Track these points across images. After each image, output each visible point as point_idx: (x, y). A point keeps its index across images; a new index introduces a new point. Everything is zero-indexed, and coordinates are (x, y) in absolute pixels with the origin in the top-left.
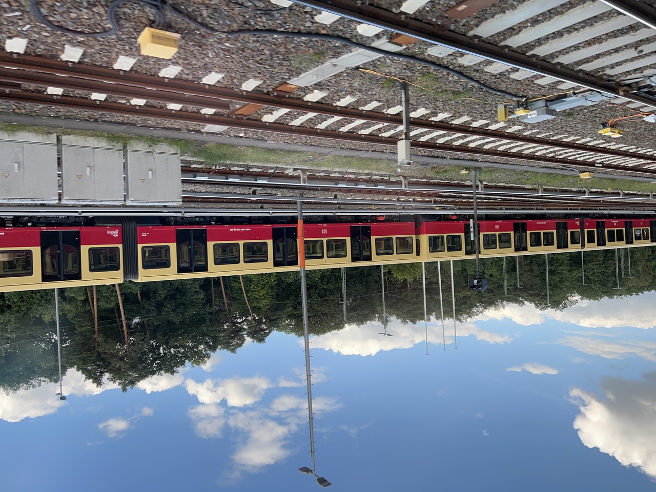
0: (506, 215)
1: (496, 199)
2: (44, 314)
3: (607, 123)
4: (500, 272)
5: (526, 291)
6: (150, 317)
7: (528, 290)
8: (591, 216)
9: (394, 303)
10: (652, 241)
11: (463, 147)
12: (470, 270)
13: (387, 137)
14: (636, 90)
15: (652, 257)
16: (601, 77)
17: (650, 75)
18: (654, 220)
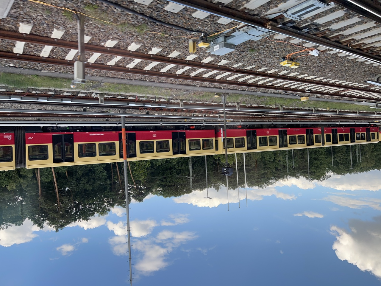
0: (274, 125)
1: (261, 115)
2: (8, 186)
3: (285, 57)
4: (284, 159)
5: (300, 170)
6: (73, 187)
7: (301, 169)
8: (329, 126)
9: (222, 178)
10: (367, 141)
11: (199, 78)
12: (267, 158)
13: (132, 68)
14: (281, 25)
15: (375, 150)
16: (243, 11)
17: (286, 10)
18: (368, 128)
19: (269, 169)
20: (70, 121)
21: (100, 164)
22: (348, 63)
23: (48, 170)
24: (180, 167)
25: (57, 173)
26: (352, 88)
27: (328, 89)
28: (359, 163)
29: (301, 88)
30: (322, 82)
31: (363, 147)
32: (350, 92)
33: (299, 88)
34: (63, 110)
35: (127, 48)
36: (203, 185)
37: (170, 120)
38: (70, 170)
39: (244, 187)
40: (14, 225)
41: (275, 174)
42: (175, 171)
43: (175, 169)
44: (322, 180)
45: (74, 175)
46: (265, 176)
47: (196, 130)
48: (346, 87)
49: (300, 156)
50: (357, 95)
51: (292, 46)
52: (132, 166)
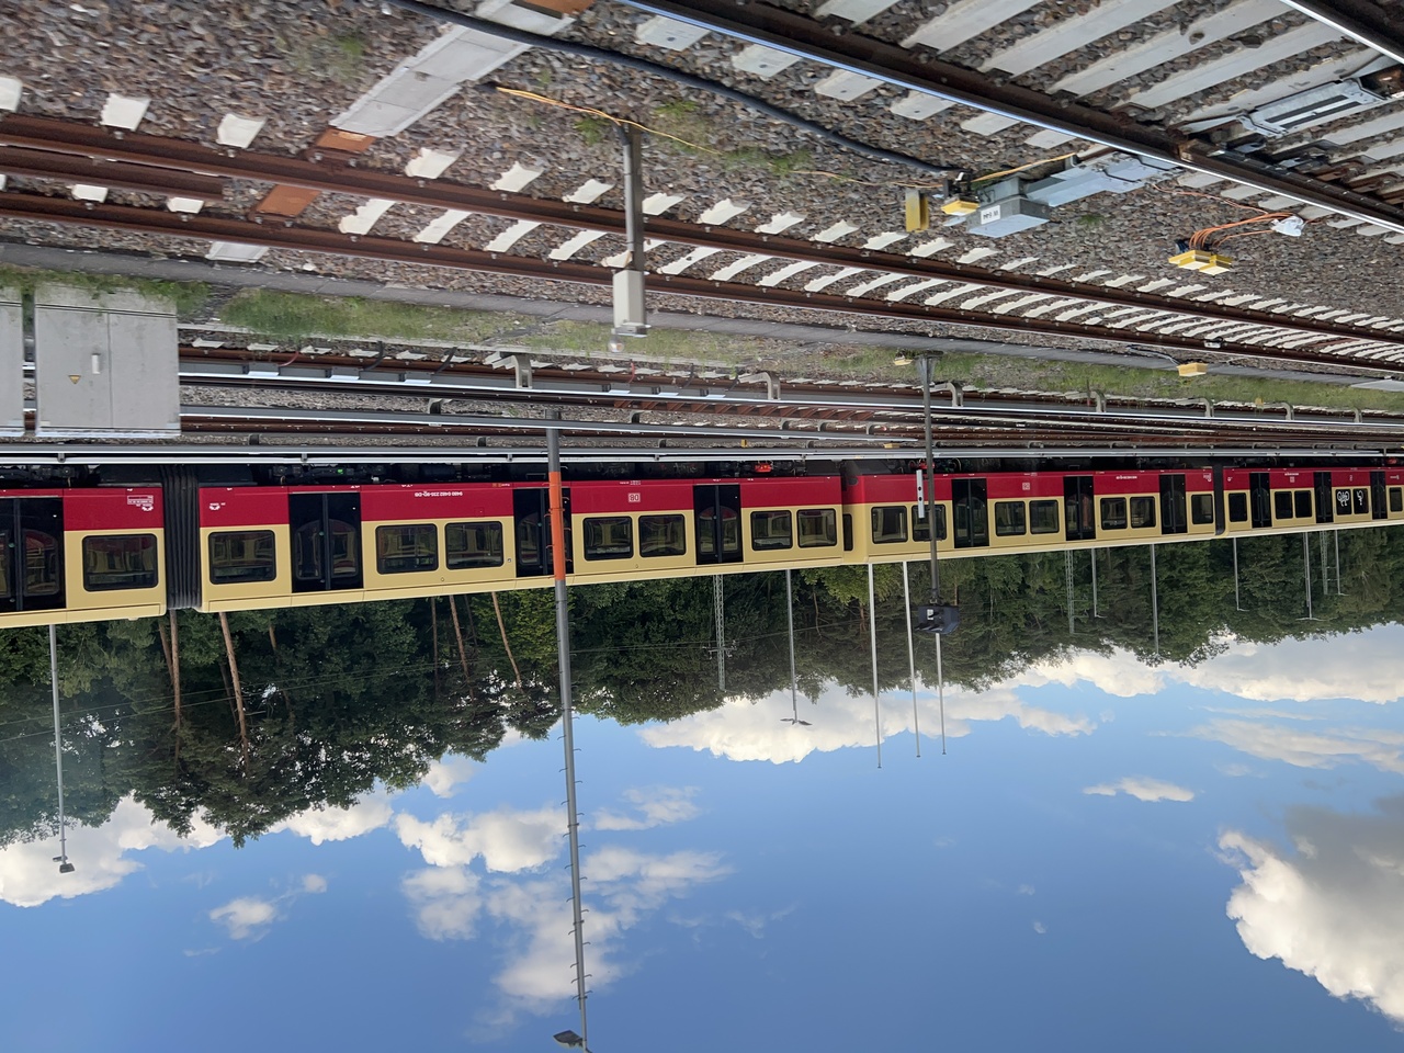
0: (1047, 460)
1: (1012, 425)
3: (1188, 240)
8: (1240, 463)
10: (1375, 517)
11: (872, 302)
12: (995, 580)
13: (676, 276)
14: (1222, 149)
15: (1388, 550)
16: (1122, 113)
17: (1251, 108)
18: (1379, 469)
19: (1002, 622)
20: (348, 446)
21: (393, 603)
22: (1379, 256)
23: (205, 622)
24: (681, 613)
25: (236, 633)
26: (1365, 333)
27: (1281, 337)
28: (1332, 597)
29: (1191, 334)
30: (1272, 316)
31: (1346, 539)
32: (1352, 347)
33: (1184, 334)
34: (358, 410)
35: (697, 215)
36: (764, 677)
37: (689, 442)
38: (283, 622)
39: (908, 686)
40: (80, 821)
41: (1024, 637)
42: (663, 626)
43: (661, 620)
44: (1196, 662)
45: (298, 641)
46: (986, 648)
47: (778, 476)
48: (1348, 331)
49: (1118, 575)
50: (1373, 357)
51: (1225, 208)
52: (507, 610)
